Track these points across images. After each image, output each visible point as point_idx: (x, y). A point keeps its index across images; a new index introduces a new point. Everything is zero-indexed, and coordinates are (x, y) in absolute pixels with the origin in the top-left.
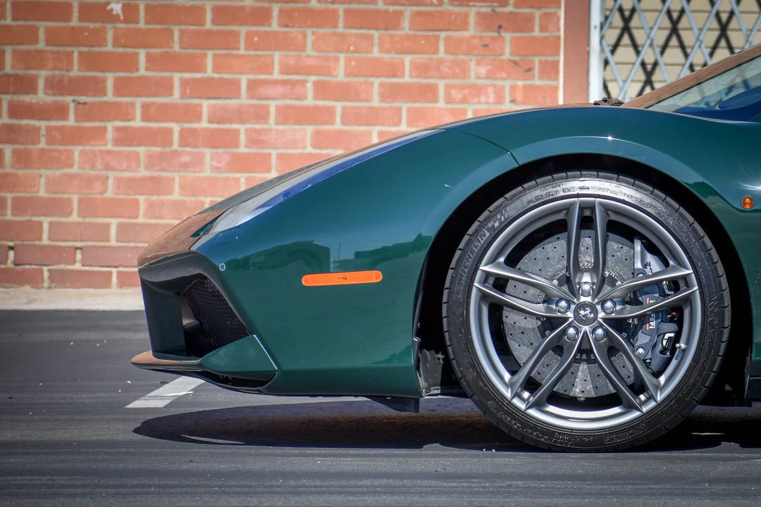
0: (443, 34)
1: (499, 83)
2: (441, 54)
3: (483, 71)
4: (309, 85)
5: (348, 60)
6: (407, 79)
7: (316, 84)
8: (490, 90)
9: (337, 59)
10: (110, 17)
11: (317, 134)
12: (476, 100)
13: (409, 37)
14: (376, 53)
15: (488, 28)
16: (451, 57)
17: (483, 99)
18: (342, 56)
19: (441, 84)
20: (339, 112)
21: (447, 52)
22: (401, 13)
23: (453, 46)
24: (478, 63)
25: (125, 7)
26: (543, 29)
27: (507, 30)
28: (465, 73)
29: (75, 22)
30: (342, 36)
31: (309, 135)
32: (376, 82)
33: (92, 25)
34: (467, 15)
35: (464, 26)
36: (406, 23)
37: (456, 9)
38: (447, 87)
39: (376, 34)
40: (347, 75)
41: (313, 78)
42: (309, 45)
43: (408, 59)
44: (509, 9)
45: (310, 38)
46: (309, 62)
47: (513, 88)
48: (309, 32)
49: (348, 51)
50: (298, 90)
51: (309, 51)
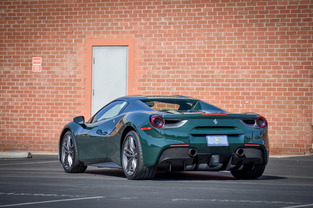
0: (293, 109)
1: (302, 118)
2: (293, 113)
3: (299, 116)
4: (271, 119)
5: (278, 114)
6: (287, 117)
7: (272, 118)
8: (301, 119)
9: (276, 114)
10: (240, 107)
11: (272, 127)
12: (298, 121)
13: (287, 110)
14: (282, 113)
15: (300, 108)
16: (294, 114)
17: (300, 121)
18: (277, 113)
19: (293, 118)
20: (276, 123)
21: (294, 113)
22: (286, 106)
23: (295, 112)
24: (299, 114)
25: (242, 105)
26: (310, 108)
27: (304, 109)
28: (297, 116)
29: (235, 108)
30: (276, 110)
31: (271, 127)
32: (282, 118)
33: (237, 108)
34: (297, 106)
35: (296, 108)
36: (287, 108)
37: (295, 105)
38: (294, 119)
39: (282, 109)
40: (277, 117)
41: (272, 117)
42: (271, 111)
43: (287, 114)
44: (304, 105)
45: (271, 110)
46: (271, 114)
47: (305, 119)
48: (271, 109)
49: (278, 112)
50: (269, 119)
51: (271, 113)
